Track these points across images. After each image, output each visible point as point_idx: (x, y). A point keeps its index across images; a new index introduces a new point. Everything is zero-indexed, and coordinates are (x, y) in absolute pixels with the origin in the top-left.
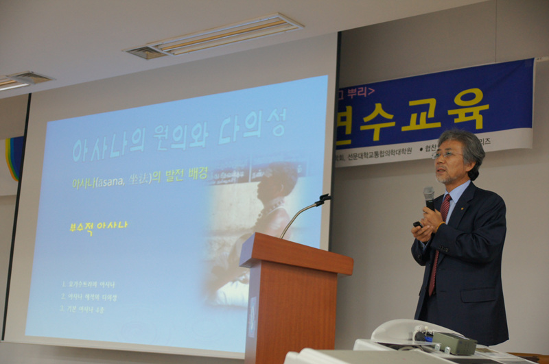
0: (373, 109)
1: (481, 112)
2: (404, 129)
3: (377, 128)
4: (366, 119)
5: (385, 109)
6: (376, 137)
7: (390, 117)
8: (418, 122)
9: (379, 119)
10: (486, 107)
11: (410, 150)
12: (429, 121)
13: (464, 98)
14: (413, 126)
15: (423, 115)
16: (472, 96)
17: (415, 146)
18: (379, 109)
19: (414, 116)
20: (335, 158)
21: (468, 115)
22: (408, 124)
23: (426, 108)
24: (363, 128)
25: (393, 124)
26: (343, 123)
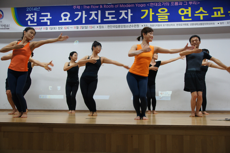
0: (199, 9)
2: (212, 16)
3: (201, 16)
4: (196, 12)
7: (206, 12)
8: (217, 14)
11: (214, 24)
12: (221, 14)
17: (216, 22)
23: (220, 10)
24: (195, 15)
25: (208, 15)
26: (187, 13)
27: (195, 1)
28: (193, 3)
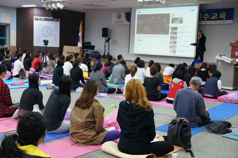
0: (205, 14)
1: (225, 17)
2: (211, 18)
3: (206, 18)
4: (204, 16)
5: (208, 14)
6: (206, 19)
7: (208, 16)
8: (214, 17)
9: (206, 16)
10: (226, 16)
11: (212, 22)
12: (215, 17)
13: (222, 14)
14: (213, 18)
15: (215, 16)
16: (223, 14)
17: (213, 21)
18: (206, 14)
19: (213, 16)
20: (199, 23)
21: (223, 17)
22: (212, 17)
23: (215, 15)
24: (203, 17)
25: (209, 17)
28: (203, 11)
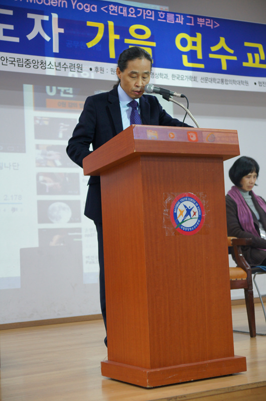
2: (245, 64)
3: (223, 59)
4: (213, 49)
6: (224, 67)
7: (232, 51)
8: (254, 62)
11: (247, 83)
12: (261, 62)
15: (256, 55)
17: (251, 80)
18: (222, 43)
19: (250, 55)
24: (211, 56)
25: (235, 58)
26: (194, 48)
27: (211, 18)
28: (205, 23)
